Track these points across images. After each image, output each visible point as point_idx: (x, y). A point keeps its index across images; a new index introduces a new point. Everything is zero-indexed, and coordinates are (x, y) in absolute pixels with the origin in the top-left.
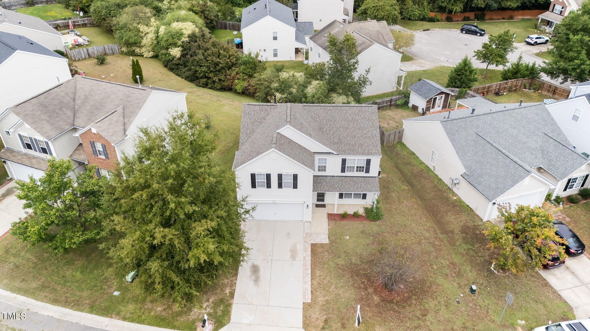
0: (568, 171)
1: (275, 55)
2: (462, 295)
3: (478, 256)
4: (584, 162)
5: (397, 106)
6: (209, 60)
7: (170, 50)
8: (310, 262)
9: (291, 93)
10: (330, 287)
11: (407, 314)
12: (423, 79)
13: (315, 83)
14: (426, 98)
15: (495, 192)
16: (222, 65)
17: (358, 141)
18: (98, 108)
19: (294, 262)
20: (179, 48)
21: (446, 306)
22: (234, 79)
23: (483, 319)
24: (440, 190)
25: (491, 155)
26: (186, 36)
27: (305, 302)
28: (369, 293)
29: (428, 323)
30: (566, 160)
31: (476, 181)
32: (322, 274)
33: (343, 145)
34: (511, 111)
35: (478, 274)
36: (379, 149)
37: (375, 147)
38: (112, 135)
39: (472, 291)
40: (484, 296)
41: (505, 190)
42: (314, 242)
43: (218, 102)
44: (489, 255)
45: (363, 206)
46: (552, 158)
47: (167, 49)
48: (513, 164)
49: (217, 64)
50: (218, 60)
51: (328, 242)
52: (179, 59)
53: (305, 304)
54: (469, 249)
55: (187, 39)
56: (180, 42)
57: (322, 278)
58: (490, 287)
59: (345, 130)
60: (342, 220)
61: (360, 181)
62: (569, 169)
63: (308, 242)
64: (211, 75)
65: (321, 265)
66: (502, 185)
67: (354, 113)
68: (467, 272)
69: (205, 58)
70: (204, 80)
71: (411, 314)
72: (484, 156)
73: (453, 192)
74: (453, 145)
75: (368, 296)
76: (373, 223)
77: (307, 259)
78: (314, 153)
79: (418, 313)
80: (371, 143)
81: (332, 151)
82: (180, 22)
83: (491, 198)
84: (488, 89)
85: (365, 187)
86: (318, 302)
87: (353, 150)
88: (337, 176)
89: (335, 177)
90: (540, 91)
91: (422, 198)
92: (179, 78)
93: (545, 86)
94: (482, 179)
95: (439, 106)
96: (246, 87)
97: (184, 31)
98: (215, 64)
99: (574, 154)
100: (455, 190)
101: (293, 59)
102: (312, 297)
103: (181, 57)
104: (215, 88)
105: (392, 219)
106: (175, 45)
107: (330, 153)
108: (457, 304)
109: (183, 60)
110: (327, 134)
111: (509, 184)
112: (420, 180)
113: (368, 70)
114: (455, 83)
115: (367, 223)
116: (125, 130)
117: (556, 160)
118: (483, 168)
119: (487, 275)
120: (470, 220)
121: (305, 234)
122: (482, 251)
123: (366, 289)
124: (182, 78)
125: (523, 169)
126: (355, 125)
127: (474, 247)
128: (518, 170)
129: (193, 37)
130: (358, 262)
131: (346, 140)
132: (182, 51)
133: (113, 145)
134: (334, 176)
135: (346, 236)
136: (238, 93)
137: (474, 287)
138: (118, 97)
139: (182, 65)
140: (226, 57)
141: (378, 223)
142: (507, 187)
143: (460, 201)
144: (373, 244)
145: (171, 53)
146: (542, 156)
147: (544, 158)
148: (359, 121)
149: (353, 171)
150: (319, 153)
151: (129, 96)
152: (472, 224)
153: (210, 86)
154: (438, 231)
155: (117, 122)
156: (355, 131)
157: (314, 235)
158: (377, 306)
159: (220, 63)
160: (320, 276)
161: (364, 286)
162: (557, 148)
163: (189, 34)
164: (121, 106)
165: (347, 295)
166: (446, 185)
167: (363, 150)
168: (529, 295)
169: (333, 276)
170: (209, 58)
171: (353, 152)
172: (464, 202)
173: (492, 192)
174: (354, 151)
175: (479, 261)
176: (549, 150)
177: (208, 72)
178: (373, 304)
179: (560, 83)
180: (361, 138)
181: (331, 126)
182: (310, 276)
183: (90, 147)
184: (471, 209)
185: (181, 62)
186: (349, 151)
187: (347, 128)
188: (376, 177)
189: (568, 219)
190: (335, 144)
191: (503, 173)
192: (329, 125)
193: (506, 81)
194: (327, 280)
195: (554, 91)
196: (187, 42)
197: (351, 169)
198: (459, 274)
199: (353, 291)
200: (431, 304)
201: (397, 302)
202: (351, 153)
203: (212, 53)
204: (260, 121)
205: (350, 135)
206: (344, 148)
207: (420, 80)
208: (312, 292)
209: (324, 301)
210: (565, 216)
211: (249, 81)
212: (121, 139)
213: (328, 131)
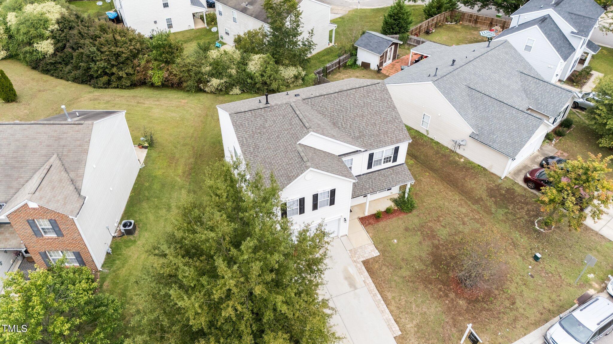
0: (557, 108)
1: (170, 26)
2: (530, 267)
3: (518, 218)
4: (570, 95)
5: (345, 66)
6: (105, 52)
7: (35, 45)
8: (373, 285)
9: (230, 76)
10: (411, 308)
11: (498, 309)
12: (367, 31)
13: (256, 57)
14: (379, 53)
15: (513, 147)
16: (126, 55)
17: (381, 129)
18: (15, 167)
19: (356, 291)
20: (49, 41)
21: (525, 284)
22: (146, 69)
23: (561, 286)
24: (444, 155)
25: (493, 108)
26: (54, 22)
27: (395, 336)
28: (452, 299)
29: (521, 310)
30: (552, 96)
31: (489, 139)
32: (394, 295)
33: (367, 138)
34: (486, 54)
35: (529, 238)
36: (406, 132)
37: (401, 131)
38: (65, 204)
39: (536, 258)
40: (548, 260)
41: (523, 143)
42: (365, 259)
43: (139, 105)
44: (526, 214)
45: (389, 198)
46: (537, 96)
47: (30, 44)
48: (522, 114)
49: (118, 55)
50: (118, 49)
51: (379, 254)
52: (54, 55)
53: (397, 338)
54: (505, 213)
55: (56, 26)
56: (48, 32)
57: (397, 300)
58: (547, 249)
59: (361, 118)
60: (378, 222)
61: (389, 173)
62: (558, 104)
63: (358, 260)
64: (114, 70)
65: (387, 284)
66: (518, 139)
67: (363, 96)
68: (519, 239)
69: (98, 50)
70: (105, 78)
71: (502, 307)
72: (487, 111)
73: (457, 153)
74: (453, 105)
75: (453, 303)
76: (410, 214)
77: (368, 282)
78: (339, 156)
79: (507, 303)
80: (395, 127)
81: (359, 149)
82: (36, 4)
83: (511, 154)
84: (420, 29)
85: (397, 178)
86: (409, 331)
87: (380, 141)
88: (363, 174)
89: (362, 177)
90: (461, 22)
91: (432, 169)
92: (63, 82)
93: (466, 17)
94: (495, 137)
95: (390, 59)
96: (166, 78)
97: (48, 16)
98: (115, 55)
99: (557, 88)
100: (459, 151)
101: (193, 27)
102: (399, 326)
103: (55, 52)
104: (122, 86)
105: (424, 204)
106: (42, 37)
107: (357, 151)
108: (532, 278)
109: (61, 57)
110: (344, 129)
111: (525, 136)
112: (420, 149)
113: (311, 32)
114: (393, 29)
115: (403, 216)
116: (78, 190)
117: (542, 98)
118: (491, 123)
119: (537, 236)
120: (490, 181)
121: (349, 252)
122: (518, 211)
123: (447, 296)
124: (68, 80)
125: (533, 117)
126: (370, 111)
127: (509, 209)
128: (528, 119)
129: (62, 22)
130: (423, 267)
131: (367, 131)
132: (55, 44)
133: (70, 217)
134: (360, 175)
135: (393, 239)
136: (158, 87)
137: (539, 255)
138: (41, 143)
139: (60, 63)
140: (126, 43)
141: (415, 212)
142: (524, 140)
143: (468, 162)
144: (424, 240)
145: (39, 49)
146: (527, 96)
147: (529, 98)
148: (372, 104)
149: (380, 164)
150: (344, 155)
151: (59, 139)
152: (494, 185)
153: (114, 84)
154: (469, 203)
155: (61, 181)
156: (373, 117)
157: (359, 250)
158: (467, 311)
159: (123, 53)
160: (394, 298)
161: (443, 293)
162: (538, 85)
163: (58, 20)
164: (55, 156)
165: (433, 310)
166: (447, 148)
167: (390, 138)
168: (581, 245)
169: (407, 293)
170: (105, 49)
171: (381, 144)
172: (473, 163)
173: (511, 148)
174: (382, 142)
175: (521, 224)
176: (531, 89)
177: (108, 67)
178: (463, 311)
179: (478, 11)
180: (383, 124)
181: (345, 118)
182: (383, 302)
183: (28, 227)
184: (484, 169)
185: (58, 59)
186: (376, 144)
187: (363, 116)
188: (403, 164)
189: (566, 154)
190: (358, 138)
191: (515, 126)
192: (342, 117)
193: (432, 18)
194: (403, 300)
195: (476, 20)
196: (57, 30)
197: (379, 162)
198: (515, 245)
199: (436, 303)
200: (512, 289)
201: (483, 298)
202: (379, 145)
203: (107, 41)
204: (259, 131)
205: (369, 124)
206: (369, 141)
207: (364, 33)
208: (396, 321)
209: (415, 327)
210: (562, 152)
211: (168, 70)
212: (78, 205)
213: (343, 124)
